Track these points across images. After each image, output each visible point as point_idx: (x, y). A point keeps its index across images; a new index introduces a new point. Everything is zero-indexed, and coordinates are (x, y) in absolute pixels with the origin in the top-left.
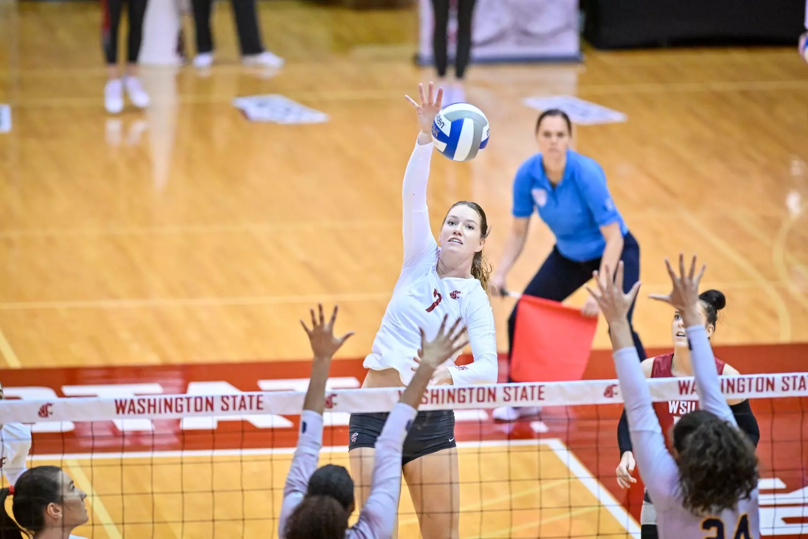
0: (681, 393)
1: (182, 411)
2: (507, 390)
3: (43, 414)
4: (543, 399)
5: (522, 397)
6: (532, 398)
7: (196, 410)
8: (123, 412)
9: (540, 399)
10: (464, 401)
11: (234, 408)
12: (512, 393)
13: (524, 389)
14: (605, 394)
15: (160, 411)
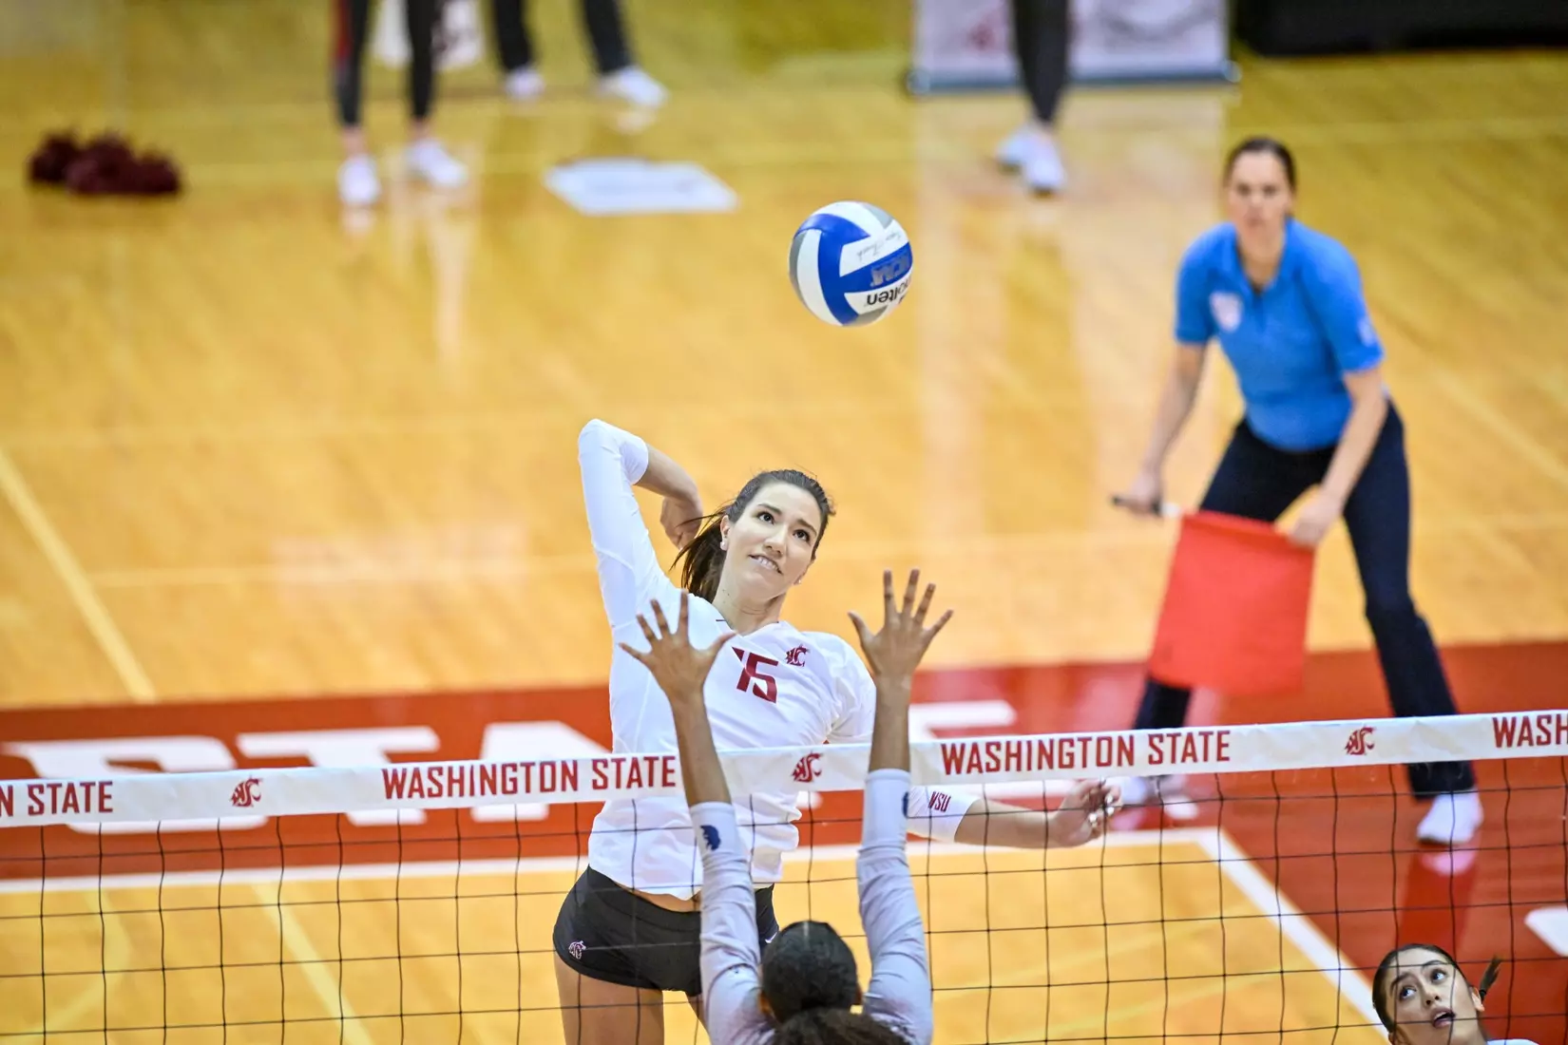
0: (1499, 744)
1: (515, 791)
2: (1156, 741)
3: (240, 801)
4: (1227, 759)
5: (1185, 755)
6: (1206, 759)
7: (543, 789)
8: (400, 795)
9: (1220, 758)
10: (1071, 765)
11: (618, 785)
12: (1166, 747)
13: (1190, 738)
14: (1349, 747)
15: (472, 793)
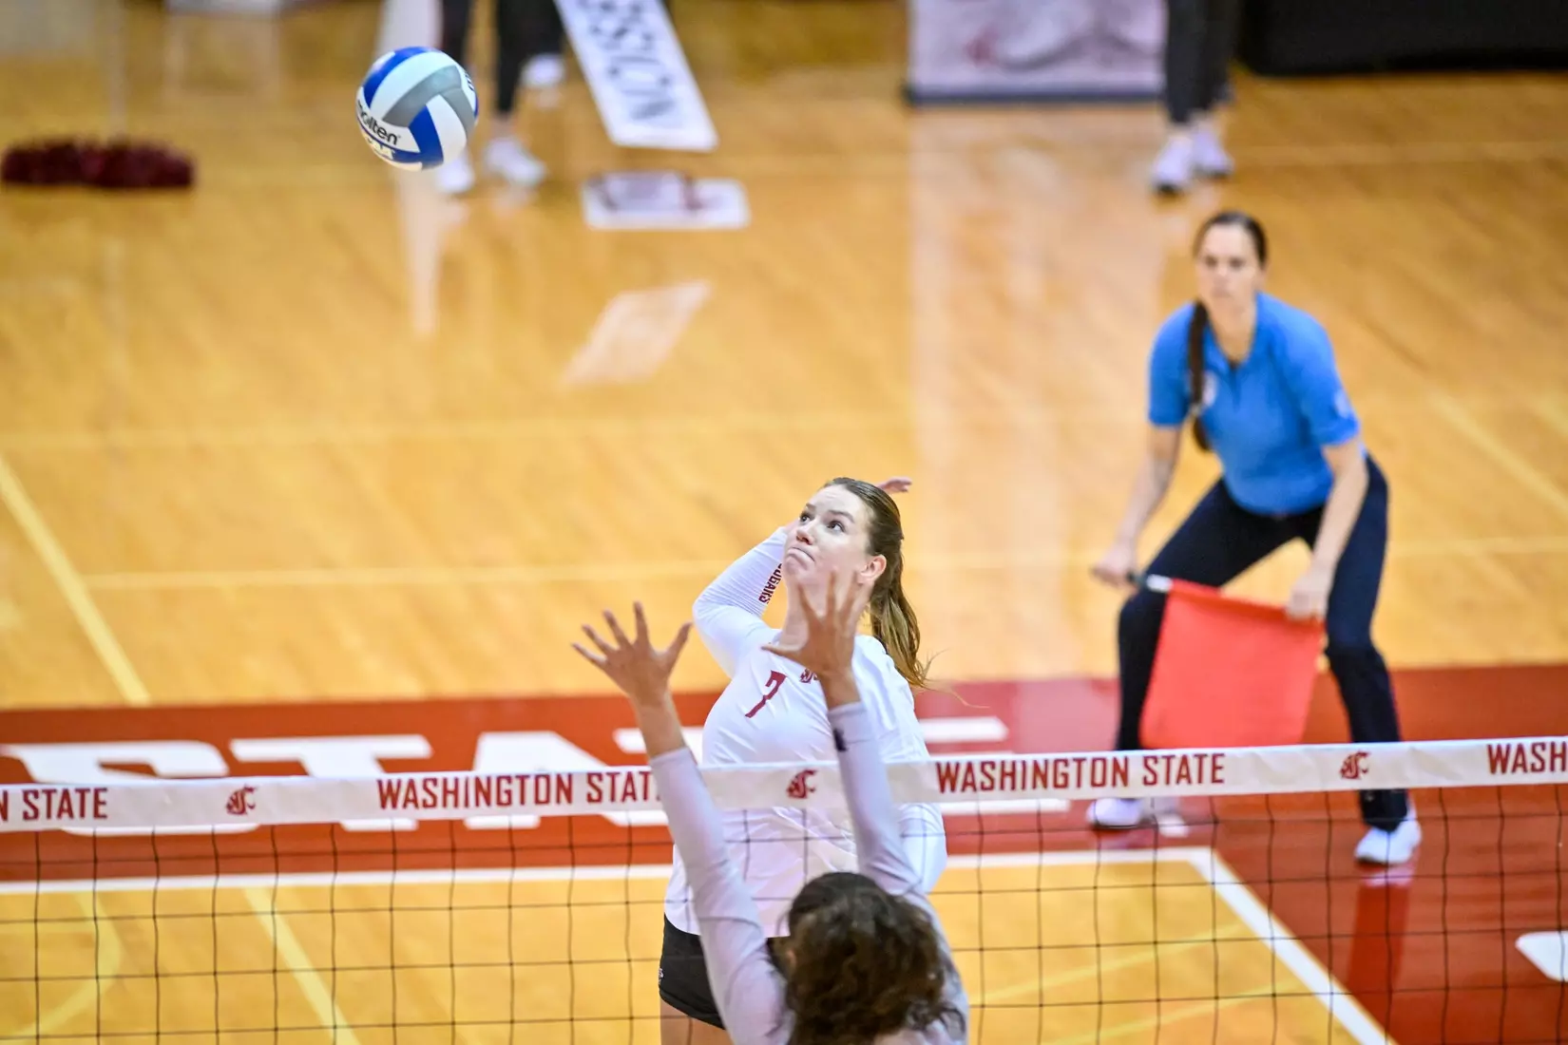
0: (1493, 770)
1: (509, 802)
2: (1151, 762)
3: (235, 809)
4: (1220, 781)
5: (1180, 777)
6: (1200, 781)
7: (537, 801)
8: (394, 805)
9: (1214, 780)
10: (1065, 785)
11: (613, 798)
12: (1160, 768)
13: (1184, 760)
14: (1343, 772)
15: (467, 804)
